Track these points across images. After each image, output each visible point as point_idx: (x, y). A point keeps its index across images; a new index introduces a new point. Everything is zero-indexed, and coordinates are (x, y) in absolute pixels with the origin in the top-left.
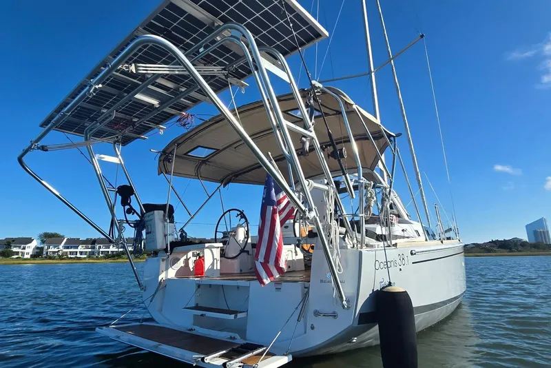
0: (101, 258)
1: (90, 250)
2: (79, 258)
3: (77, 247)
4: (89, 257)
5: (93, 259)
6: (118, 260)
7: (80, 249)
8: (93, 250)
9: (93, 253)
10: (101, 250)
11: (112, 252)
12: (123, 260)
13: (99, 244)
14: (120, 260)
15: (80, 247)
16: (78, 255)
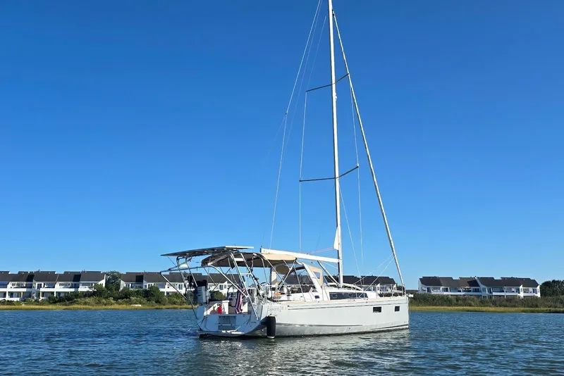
0: (42, 303)
1: (25, 290)
2: (10, 303)
3: (5, 286)
4: (24, 300)
5: (31, 303)
6: (71, 307)
7: (10, 288)
8: (29, 290)
9: (29, 295)
10: (42, 290)
11: (59, 293)
12: (79, 306)
13: (37, 281)
14: (76, 306)
15: (10, 285)
16: (8, 298)
